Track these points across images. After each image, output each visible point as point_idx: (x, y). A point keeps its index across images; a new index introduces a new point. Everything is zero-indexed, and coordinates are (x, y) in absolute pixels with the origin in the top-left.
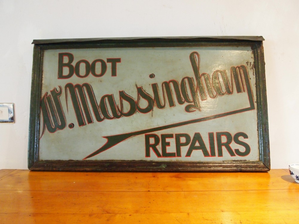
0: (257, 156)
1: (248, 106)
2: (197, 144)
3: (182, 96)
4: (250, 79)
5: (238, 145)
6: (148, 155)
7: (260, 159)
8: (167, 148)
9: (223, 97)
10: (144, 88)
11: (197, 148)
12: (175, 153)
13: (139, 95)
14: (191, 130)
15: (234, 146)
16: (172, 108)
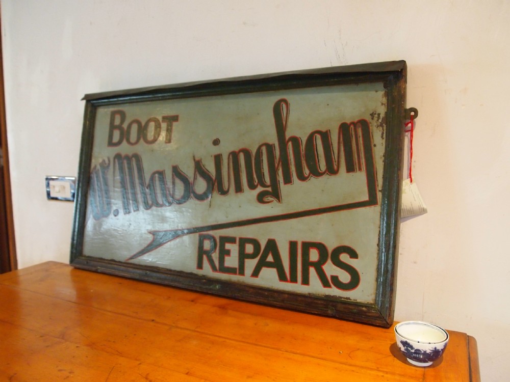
0: (371, 295)
1: (365, 198)
2: (270, 258)
3: (255, 176)
4: (375, 146)
5: (338, 269)
6: (200, 266)
7: (375, 300)
8: (227, 258)
9: (320, 179)
10: (204, 162)
11: (269, 265)
12: (236, 269)
13: (197, 173)
14: (262, 234)
15: (330, 269)
16: (239, 194)
